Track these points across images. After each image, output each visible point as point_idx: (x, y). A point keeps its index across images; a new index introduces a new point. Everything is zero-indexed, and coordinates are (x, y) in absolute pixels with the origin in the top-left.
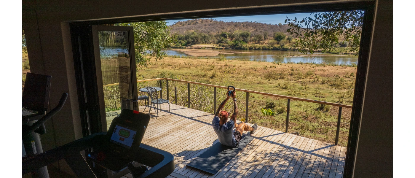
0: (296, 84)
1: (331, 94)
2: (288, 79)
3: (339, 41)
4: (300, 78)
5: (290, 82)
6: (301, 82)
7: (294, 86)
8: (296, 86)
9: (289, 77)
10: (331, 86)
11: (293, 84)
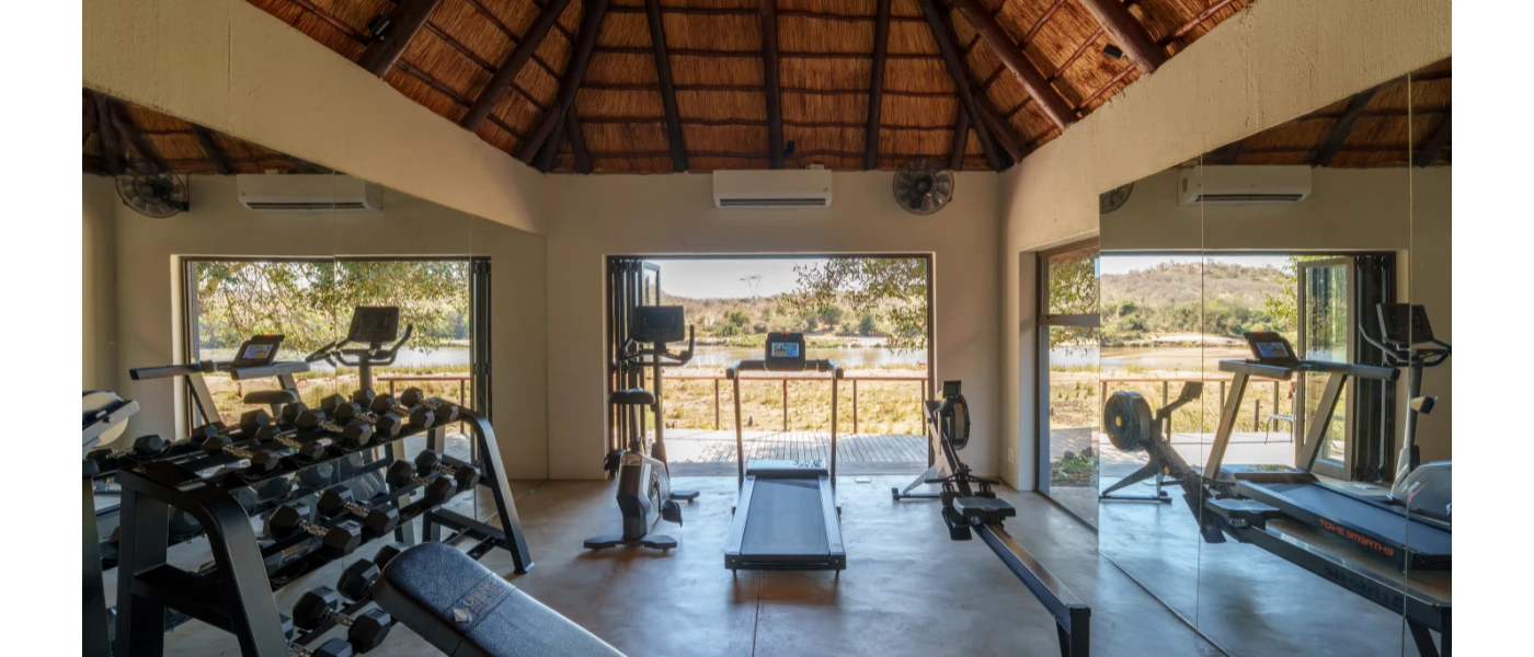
0: (696, 407)
1: (768, 419)
2: (678, 399)
3: (754, 323)
4: (702, 394)
5: (685, 404)
6: (704, 402)
7: (694, 410)
8: (697, 410)
9: (678, 394)
10: (763, 403)
11: (691, 406)
